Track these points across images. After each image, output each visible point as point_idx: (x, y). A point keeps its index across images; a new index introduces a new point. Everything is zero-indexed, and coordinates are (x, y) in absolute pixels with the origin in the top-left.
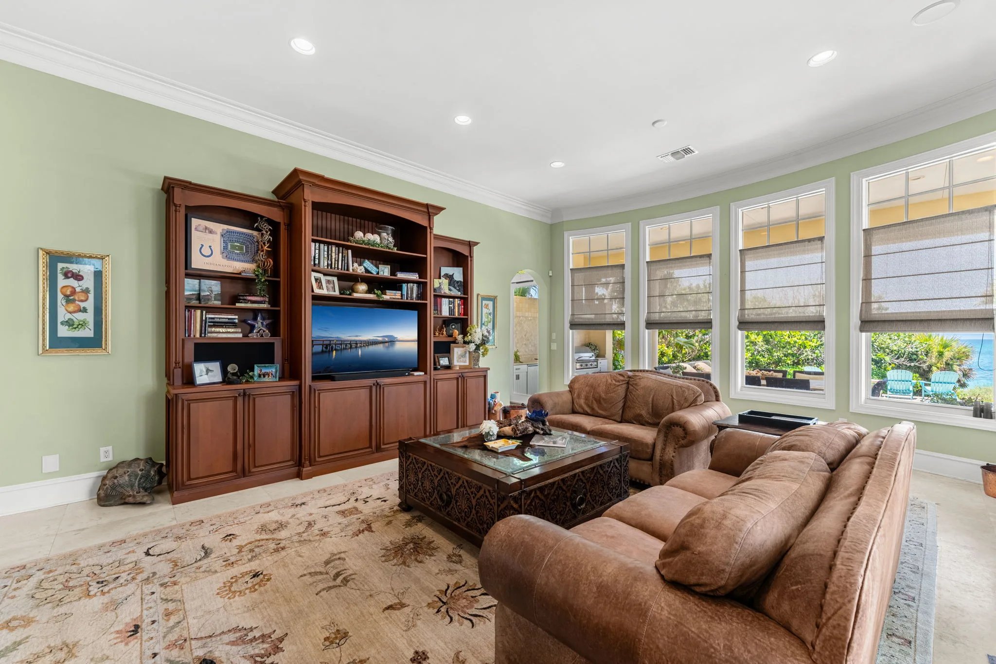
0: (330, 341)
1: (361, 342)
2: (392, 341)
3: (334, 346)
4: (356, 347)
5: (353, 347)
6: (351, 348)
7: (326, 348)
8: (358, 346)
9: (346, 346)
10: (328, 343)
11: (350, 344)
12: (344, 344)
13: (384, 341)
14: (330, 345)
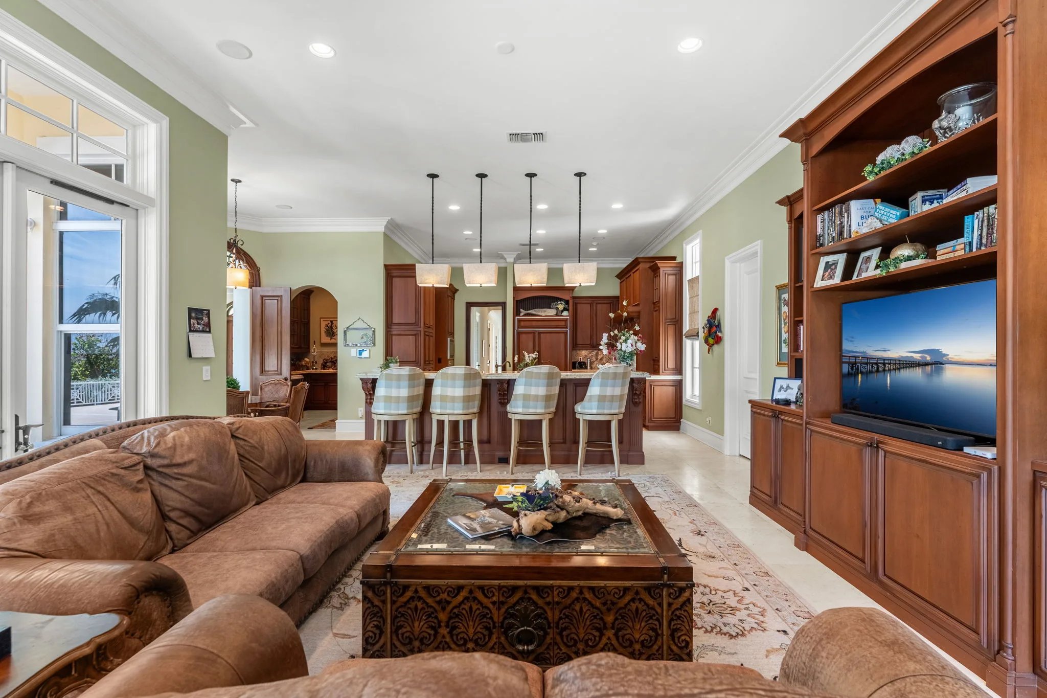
0: (856, 357)
1: (891, 361)
2: (936, 362)
3: (859, 365)
4: (884, 370)
5: (881, 369)
6: (878, 371)
7: (852, 368)
8: (887, 368)
9: (872, 367)
10: (853, 360)
11: (876, 364)
12: (870, 363)
13: (923, 361)
14: (855, 363)
